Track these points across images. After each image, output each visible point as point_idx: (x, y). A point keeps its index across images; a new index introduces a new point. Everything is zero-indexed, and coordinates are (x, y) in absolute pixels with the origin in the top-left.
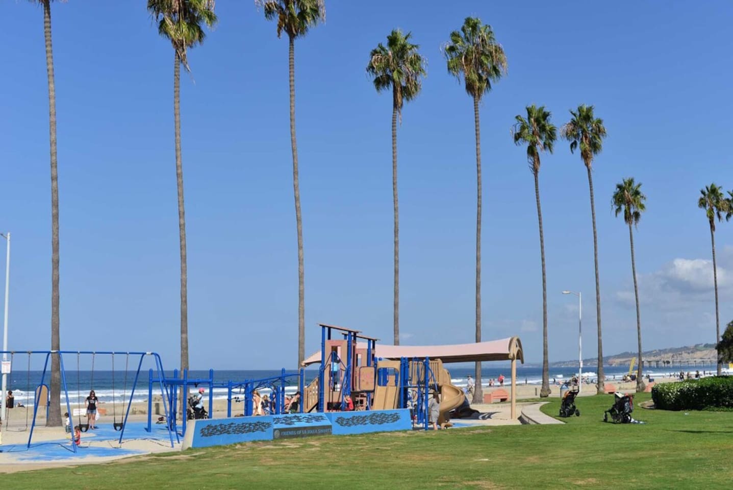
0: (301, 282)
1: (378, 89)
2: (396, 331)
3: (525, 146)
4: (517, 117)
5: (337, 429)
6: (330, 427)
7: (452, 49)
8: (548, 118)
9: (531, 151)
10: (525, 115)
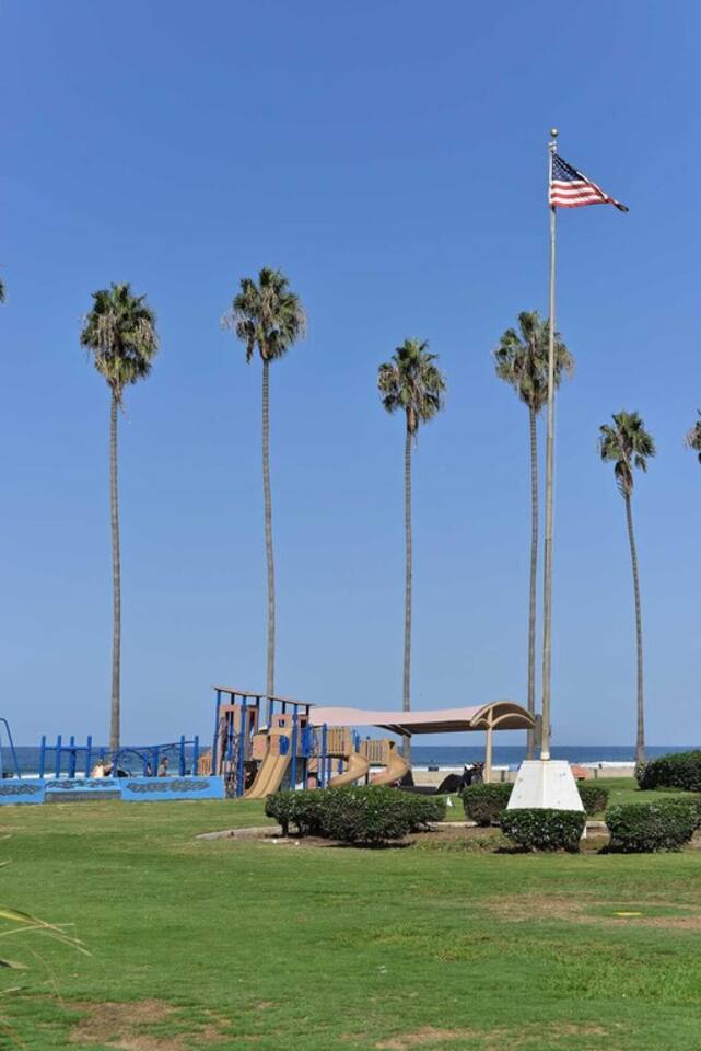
0: (272, 640)
1: (390, 410)
2: (407, 694)
3: (613, 464)
4: (602, 428)
5: (127, 795)
6: (119, 792)
7: (503, 352)
8: (641, 427)
9: (620, 469)
10: (612, 424)
